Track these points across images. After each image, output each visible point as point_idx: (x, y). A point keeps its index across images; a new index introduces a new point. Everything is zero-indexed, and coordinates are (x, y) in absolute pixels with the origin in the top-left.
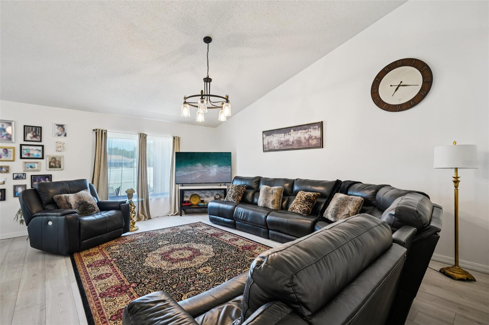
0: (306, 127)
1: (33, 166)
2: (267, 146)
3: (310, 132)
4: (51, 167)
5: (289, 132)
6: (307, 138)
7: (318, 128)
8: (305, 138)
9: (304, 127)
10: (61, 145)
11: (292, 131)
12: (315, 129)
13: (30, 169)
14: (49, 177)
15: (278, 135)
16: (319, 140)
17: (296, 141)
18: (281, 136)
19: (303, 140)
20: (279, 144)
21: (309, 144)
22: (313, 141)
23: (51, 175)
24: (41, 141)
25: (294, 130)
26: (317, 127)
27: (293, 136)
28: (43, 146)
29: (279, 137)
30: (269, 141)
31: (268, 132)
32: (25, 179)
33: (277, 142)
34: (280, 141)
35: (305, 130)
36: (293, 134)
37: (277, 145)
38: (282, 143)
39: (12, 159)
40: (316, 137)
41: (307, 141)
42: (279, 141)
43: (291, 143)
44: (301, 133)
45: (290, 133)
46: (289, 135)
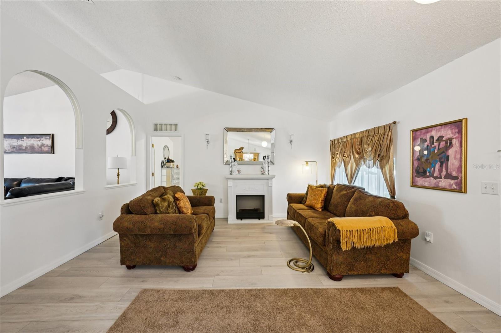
0: (39, 136)
3: (43, 141)
5: (21, 139)
6: (40, 145)
7: (50, 139)
8: (38, 145)
9: (37, 136)
11: (25, 138)
15: (10, 140)
16: (50, 148)
17: (30, 147)
18: (13, 141)
19: (36, 147)
20: (11, 148)
21: (41, 150)
22: (46, 148)
25: (27, 138)
26: (48, 138)
27: (26, 143)
29: (10, 141)
33: (9, 146)
34: (12, 145)
35: (38, 138)
36: (26, 140)
37: (9, 148)
38: (14, 148)
40: (47, 145)
41: (40, 147)
42: (11, 145)
43: (24, 148)
44: (34, 140)
45: (23, 139)
46: (22, 141)
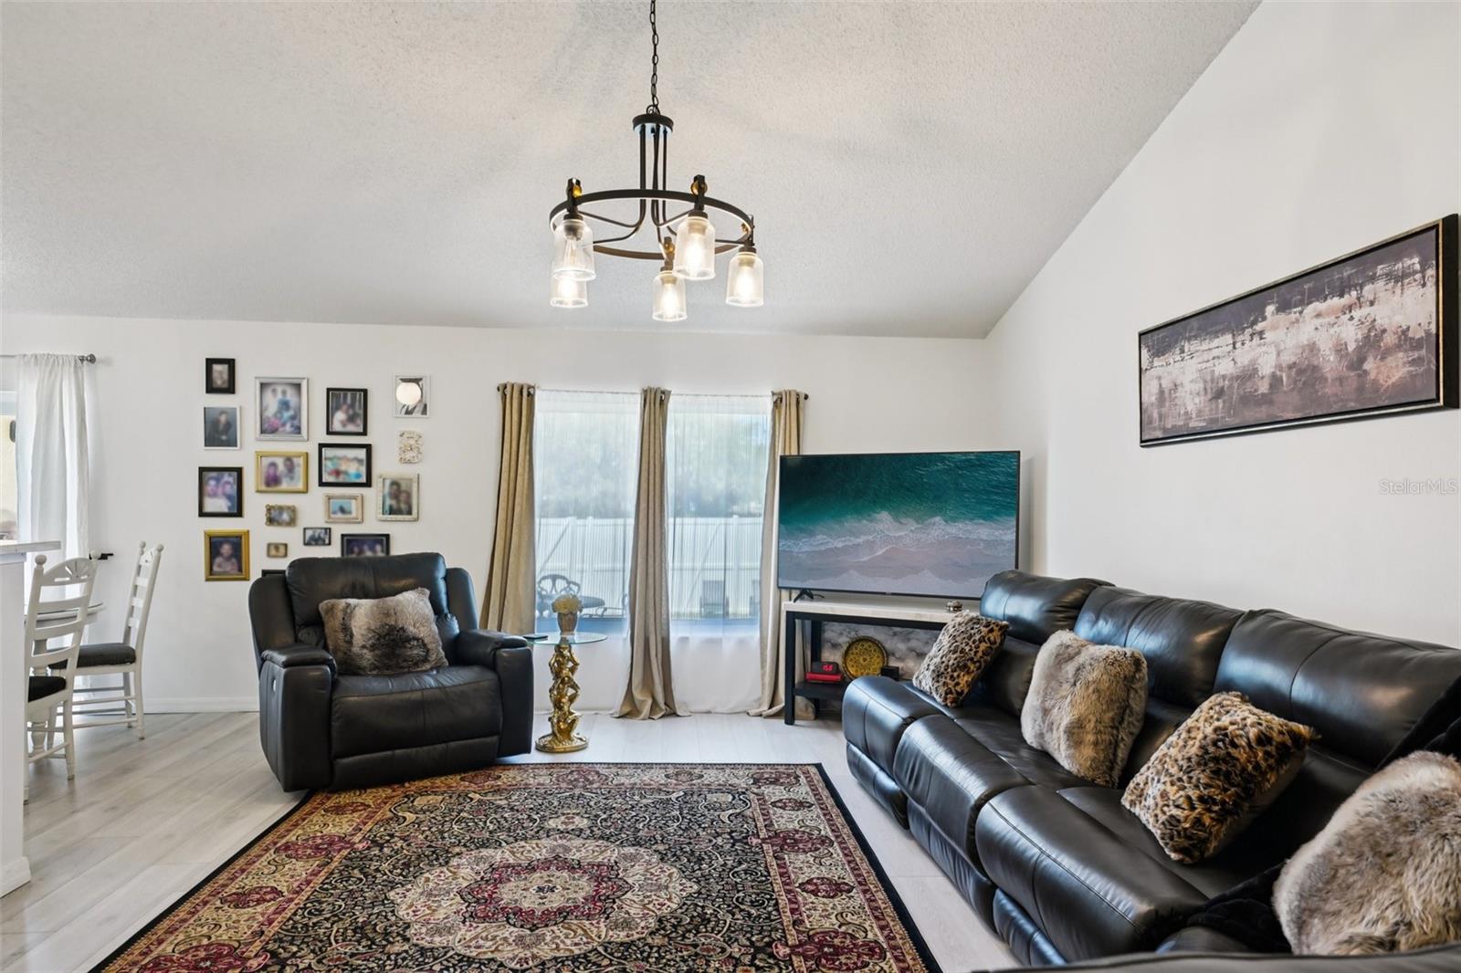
0: (1347, 271)
1: (346, 507)
2: (1155, 415)
3: (1372, 303)
4: (389, 510)
5: (1254, 323)
6: (1352, 347)
8: (1340, 349)
9: (1336, 274)
10: (412, 442)
11: (1270, 309)
12: (1399, 278)
13: (340, 515)
14: (384, 540)
15: (1205, 345)
16: (1423, 352)
17: (1293, 372)
18: (1216, 352)
19: (1330, 363)
20: (1209, 396)
21: (1361, 389)
22: (1390, 361)
23: (387, 536)
24: (364, 433)
25: (1284, 307)
26: (1414, 262)
27: (1274, 345)
28: (368, 448)
29: (1206, 356)
30: (1166, 384)
31: (1162, 333)
32: (330, 544)
33: (1201, 386)
34: (1212, 380)
35: (1341, 296)
36: (1274, 328)
37: (1201, 401)
38: (1220, 393)
39: (300, 486)
40: (1405, 332)
41: (1351, 367)
42: (1209, 378)
43: (1264, 388)
44: (1318, 315)
45: (1259, 327)
46: (1256, 338)
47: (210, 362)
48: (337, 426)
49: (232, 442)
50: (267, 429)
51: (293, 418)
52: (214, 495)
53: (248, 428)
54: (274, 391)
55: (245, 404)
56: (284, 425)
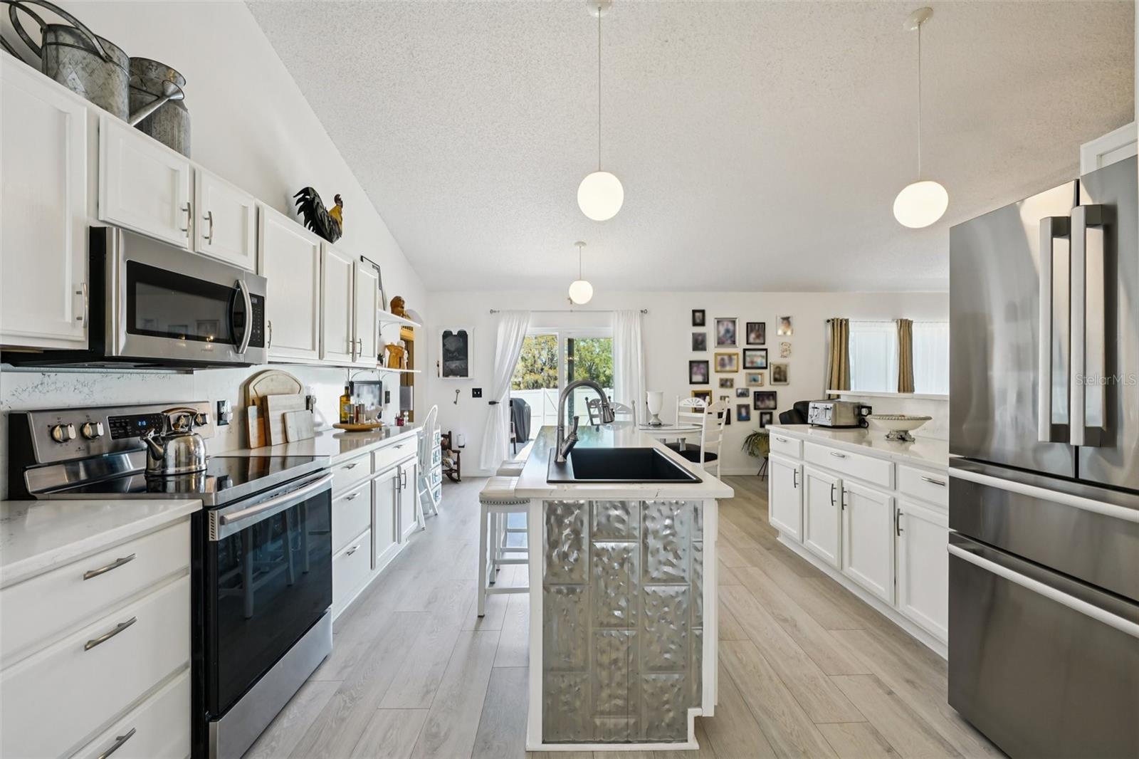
1: (756, 379)
4: (776, 380)
10: (787, 347)
13: (753, 383)
14: (774, 395)
23: (776, 392)
24: (764, 344)
32: (748, 396)
39: (735, 369)
47: (694, 312)
48: (751, 340)
49: (704, 349)
50: (720, 342)
51: (731, 337)
52: (696, 374)
53: (711, 342)
54: (723, 324)
55: (710, 331)
56: (727, 340)
